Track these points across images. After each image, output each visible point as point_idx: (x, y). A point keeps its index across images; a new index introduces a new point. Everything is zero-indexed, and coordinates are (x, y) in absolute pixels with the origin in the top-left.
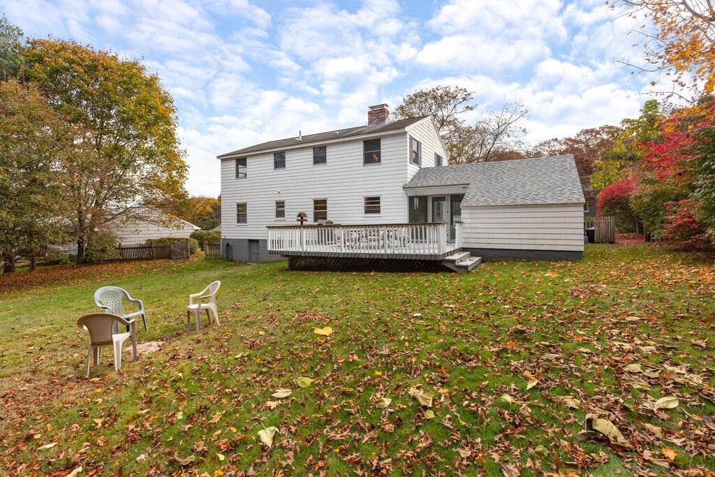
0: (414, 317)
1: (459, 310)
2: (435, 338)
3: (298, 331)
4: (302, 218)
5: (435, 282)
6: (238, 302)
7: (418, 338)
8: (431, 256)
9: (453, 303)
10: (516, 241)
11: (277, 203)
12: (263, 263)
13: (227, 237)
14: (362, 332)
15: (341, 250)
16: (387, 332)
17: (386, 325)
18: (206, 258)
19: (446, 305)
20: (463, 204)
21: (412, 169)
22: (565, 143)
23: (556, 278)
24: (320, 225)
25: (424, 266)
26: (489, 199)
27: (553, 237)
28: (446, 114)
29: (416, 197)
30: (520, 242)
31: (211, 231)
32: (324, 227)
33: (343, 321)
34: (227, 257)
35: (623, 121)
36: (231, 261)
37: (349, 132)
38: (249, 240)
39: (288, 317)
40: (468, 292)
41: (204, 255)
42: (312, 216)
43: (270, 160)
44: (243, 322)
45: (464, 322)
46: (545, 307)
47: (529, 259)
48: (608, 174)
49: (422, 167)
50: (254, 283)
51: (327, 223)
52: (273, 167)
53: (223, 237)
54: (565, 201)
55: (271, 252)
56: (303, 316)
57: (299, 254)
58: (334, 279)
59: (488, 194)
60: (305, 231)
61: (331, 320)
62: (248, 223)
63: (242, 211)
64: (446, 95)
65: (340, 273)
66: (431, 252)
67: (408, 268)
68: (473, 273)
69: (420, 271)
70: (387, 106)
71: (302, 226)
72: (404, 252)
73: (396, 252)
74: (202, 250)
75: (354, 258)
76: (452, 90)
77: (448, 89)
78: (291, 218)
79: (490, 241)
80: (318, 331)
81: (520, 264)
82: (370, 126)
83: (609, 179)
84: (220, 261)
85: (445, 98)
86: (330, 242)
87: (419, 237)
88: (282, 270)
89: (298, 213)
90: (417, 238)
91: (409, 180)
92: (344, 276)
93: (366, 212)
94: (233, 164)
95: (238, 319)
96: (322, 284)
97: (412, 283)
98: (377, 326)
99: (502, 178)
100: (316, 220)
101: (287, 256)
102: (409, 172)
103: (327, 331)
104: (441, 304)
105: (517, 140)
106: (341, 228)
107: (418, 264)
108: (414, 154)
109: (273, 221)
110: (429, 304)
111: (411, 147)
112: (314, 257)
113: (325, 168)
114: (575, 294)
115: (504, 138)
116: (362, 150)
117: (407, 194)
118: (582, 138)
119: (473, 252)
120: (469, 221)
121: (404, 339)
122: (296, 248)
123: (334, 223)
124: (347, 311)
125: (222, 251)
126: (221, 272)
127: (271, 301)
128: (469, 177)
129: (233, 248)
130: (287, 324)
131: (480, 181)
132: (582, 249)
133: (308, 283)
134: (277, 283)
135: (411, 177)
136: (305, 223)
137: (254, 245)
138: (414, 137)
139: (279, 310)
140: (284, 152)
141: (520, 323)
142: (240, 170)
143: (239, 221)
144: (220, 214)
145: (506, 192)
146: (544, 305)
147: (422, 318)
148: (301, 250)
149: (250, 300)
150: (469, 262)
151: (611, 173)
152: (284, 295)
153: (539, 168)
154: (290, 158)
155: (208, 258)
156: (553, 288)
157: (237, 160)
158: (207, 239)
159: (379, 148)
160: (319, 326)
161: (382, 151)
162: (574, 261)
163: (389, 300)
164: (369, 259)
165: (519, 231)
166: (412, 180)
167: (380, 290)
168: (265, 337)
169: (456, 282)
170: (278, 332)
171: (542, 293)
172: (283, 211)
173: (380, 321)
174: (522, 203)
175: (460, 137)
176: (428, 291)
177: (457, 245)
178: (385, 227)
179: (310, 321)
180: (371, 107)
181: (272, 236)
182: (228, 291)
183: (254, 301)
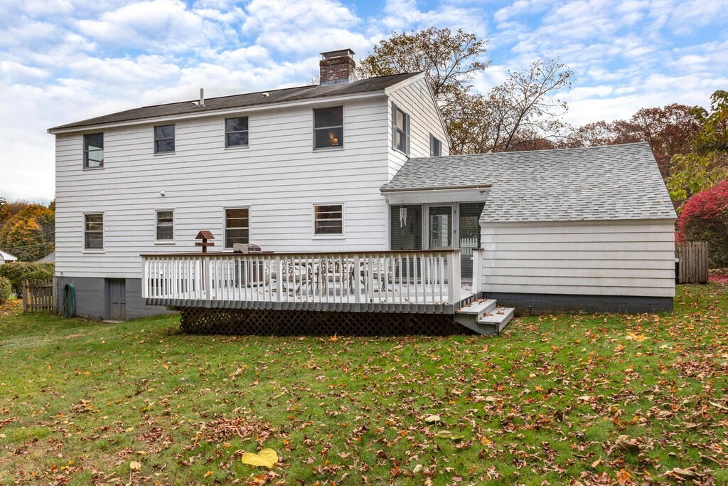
0: (429, 423)
1: (504, 407)
2: (478, 467)
3: (210, 461)
4: (205, 240)
5: (448, 353)
6: (86, 397)
7: (448, 469)
8: (436, 306)
9: (491, 393)
10: (569, 282)
11: (160, 214)
12: (132, 320)
13: (65, 275)
14: (337, 458)
15: (279, 297)
16: (385, 457)
17: (381, 442)
18: (25, 313)
19: (479, 398)
20: (484, 218)
21: (396, 160)
22: (617, 129)
23: (645, 342)
24: (238, 254)
25: (424, 324)
26: (525, 211)
27: (627, 273)
28: (443, 74)
29: (404, 206)
30: (575, 282)
31: (36, 263)
32: (248, 255)
33: (295, 435)
34: (66, 310)
35: (715, 95)
36: (74, 316)
37: (287, 93)
38: (107, 279)
39: (186, 428)
40: (510, 371)
41: (22, 307)
42: (223, 238)
43: (148, 137)
44: (97, 442)
45: (522, 432)
46: (651, 398)
47: (590, 311)
48: (694, 175)
49: (411, 156)
50: (117, 360)
51: (249, 249)
52: (152, 151)
53: (58, 274)
54: (646, 215)
55: (149, 302)
56: (216, 426)
57: (200, 305)
58: (266, 350)
59: (522, 203)
60: (211, 264)
61: (272, 434)
62: (106, 249)
63: (93, 228)
64: (444, 43)
65: (277, 339)
66: (437, 300)
67: (396, 328)
68: (507, 337)
69: (416, 333)
70: (352, 53)
71: (203, 255)
72: (390, 301)
73: (376, 301)
74: (19, 297)
75: (302, 312)
76: (453, 35)
77: (446, 34)
78: (184, 240)
79: (529, 281)
80: (250, 459)
81: (578, 319)
82: (323, 85)
83: (696, 184)
84: (52, 316)
85: (442, 48)
86: (258, 283)
87: (406, 274)
88: (169, 334)
89: (197, 233)
90: (404, 275)
91: (391, 178)
92: (285, 344)
93: (318, 231)
94: (78, 143)
95: (85, 435)
96: (245, 361)
97: (408, 354)
98: (362, 443)
99: (542, 178)
100: (229, 244)
101: (178, 308)
102: (390, 164)
103: (268, 458)
104: (470, 395)
105: (553, 120)
106: (278, 258)
107: (412, 321)
108: (398, 135)
109: (153, 246)
110: (449, 397)
111: (394, 122)
112: (228, 311)
113: (247, 154)
114: (689, 372)
115: (533, 117)
116: (311, 124)
117: (387, 202)
118: (641, 121)
119: (502, 299)
120: (493, 247)
121: (421, 472)
122: (195, 295)
123: (263, 249)
124: (300, 413)
125: (56, 298)
126: (55, 338)
127: (151, 395)
128: (490, 175)
129: (77, 294)
130: (186, 445)
131: (508, 181)
132: (672, 293)
133: (219, 359)
134: (161, 358)
135: (395, 173)
136: (209, 249)
137: (116, 289)
138: (399, 105)
139: (168, 414)
140: (172, 124)
141: (622, 431)
142: (92, 155)
143: (88, 246)
144: (53, 234)
145: (551, 200)
146: (648, 393)
147: (443, 426)
148: (204, 298)
149: (110, 393)
150: (499, 316)
151: (699, 174)
152: (176, 382)
153: (598, 162)
154: (182, 135)
155: (28, 312)
156: (648, 362)
157: (85, 136)
158: (28, 277)
159: (341, 123)
160: (249, 447)
161: (345, 127)
162: (660, 312)
163: (375, 391)
164: (328, 313)
165: (573, 264)
166: (396, 178)
167: (355, 370)
168: (142, 473)
169: (484, 352)
170: (170, 463)
171: (634, 371)
172: (171, 229)
173: (366, 433)
174: (580, 218)
175: (465, 113)
176: (440, 371)
177: (475, 289)
178: (356, 257)
179: (232, 437)
180: (324, 54)
181: (149, 271)
182: (65, 376)
183: (117, 395)
